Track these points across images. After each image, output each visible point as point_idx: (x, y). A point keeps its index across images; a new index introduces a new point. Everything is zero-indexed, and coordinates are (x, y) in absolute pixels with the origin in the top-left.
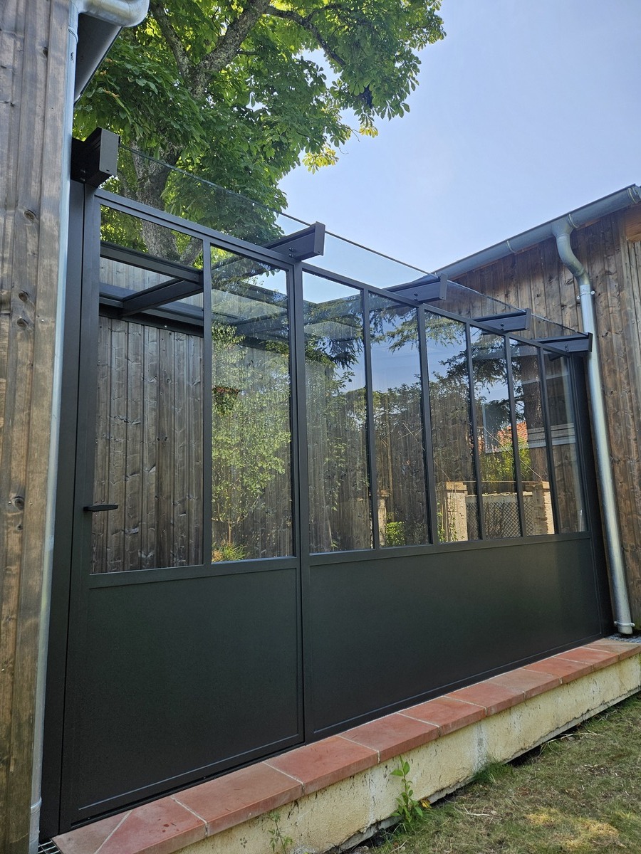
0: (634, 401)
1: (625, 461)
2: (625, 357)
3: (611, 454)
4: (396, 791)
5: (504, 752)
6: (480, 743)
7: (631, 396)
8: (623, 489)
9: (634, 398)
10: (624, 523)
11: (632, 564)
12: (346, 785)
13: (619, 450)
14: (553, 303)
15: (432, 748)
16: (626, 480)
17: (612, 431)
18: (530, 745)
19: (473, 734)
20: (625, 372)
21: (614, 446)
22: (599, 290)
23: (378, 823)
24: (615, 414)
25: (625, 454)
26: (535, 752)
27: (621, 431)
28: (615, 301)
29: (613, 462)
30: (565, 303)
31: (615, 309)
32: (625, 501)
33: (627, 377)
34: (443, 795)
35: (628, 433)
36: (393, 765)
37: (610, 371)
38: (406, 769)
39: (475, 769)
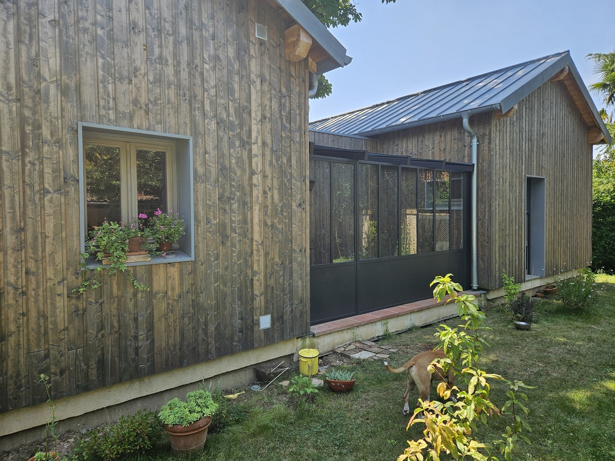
0: (489, 195)
1: (483, 220)
2: (488, 174)
3: (477, 216)
4: (384, 329)
5: (419, 323)
6: (411, 319)
7: (488, 192)
8: (481, 231)
9: (489, 193)
10: (479, 246)
11: (480, 262)
12: (370, 325)
13: (481, 215)
14: (461, 144)
15: (395, 319)
16: (482, 228)
17: (479, 206)
18: (428, 323)
19: (409, 316)
20: (487, 182)
21: (479, 213)
22: (480, 141)
23: (379, 336)
24: (481, 199)
25: (483, 216)
26: (430, 325)
27: (483, 207)
28: (487, 148)
29: (478, 220)
30: (466, 145)
31: (486, 152)
32: (481, 236)
33: (488, 183)
34: (398, 333)
35: (485, 208)
36: (383, 322)
37: (481, 180)
38: (387, 323)
39: (408, 327)
